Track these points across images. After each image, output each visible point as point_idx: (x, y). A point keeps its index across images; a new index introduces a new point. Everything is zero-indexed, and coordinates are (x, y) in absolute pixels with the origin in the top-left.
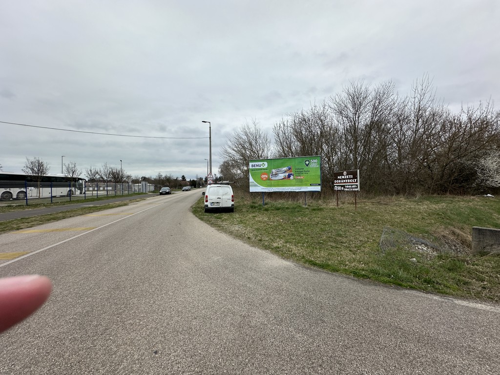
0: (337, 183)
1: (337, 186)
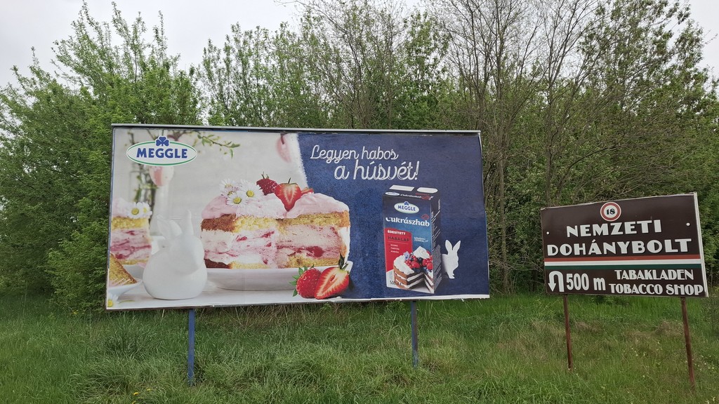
0: (559, 257)
1: (564, 270)
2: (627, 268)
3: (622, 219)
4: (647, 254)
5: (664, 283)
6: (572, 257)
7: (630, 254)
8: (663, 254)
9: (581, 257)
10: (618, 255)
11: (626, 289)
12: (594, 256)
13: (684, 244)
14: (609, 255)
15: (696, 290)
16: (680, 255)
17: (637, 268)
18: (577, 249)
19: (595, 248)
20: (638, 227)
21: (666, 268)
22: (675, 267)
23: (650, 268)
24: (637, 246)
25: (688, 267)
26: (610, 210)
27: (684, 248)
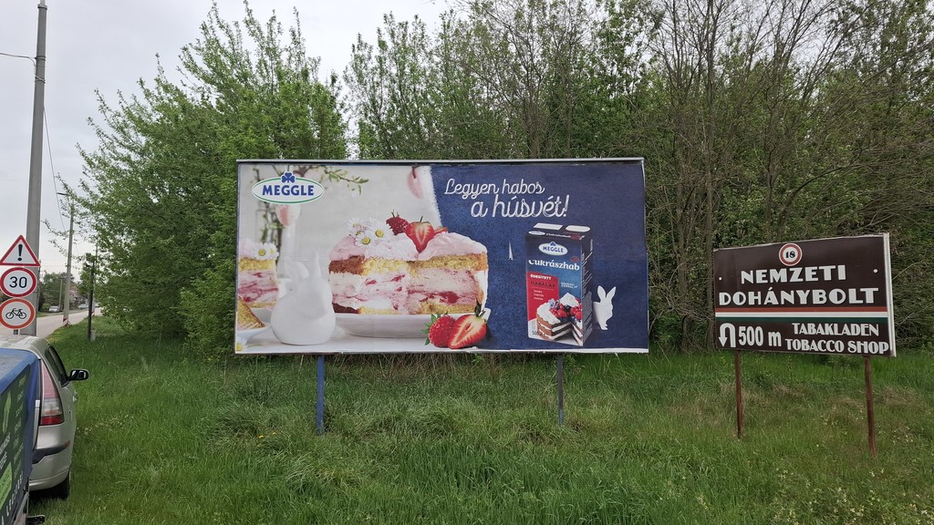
1: (737, 323)
2: (806, 321)
3: (803, 264)
4: (829, 305)
5: (846, 339)
6: (746, 307)
7: (810, 305)
8: (846, 305)
9: (756, 307)
10: (797, 305)
11: (804, 345)
12: (770, 307)
13: (870, 293)
14: (787, 306)
15: (880, 348)
16: (865, 306)
17: (817, 321)
18: (752, 297)
19: (771, 297)
20: (820, 274)
21: (849, 321)
22: (859, 321)
23: (831, 321)
24: (818, 296)
25: (873, 321)
26: (790, 253)
27: (870, 299)
